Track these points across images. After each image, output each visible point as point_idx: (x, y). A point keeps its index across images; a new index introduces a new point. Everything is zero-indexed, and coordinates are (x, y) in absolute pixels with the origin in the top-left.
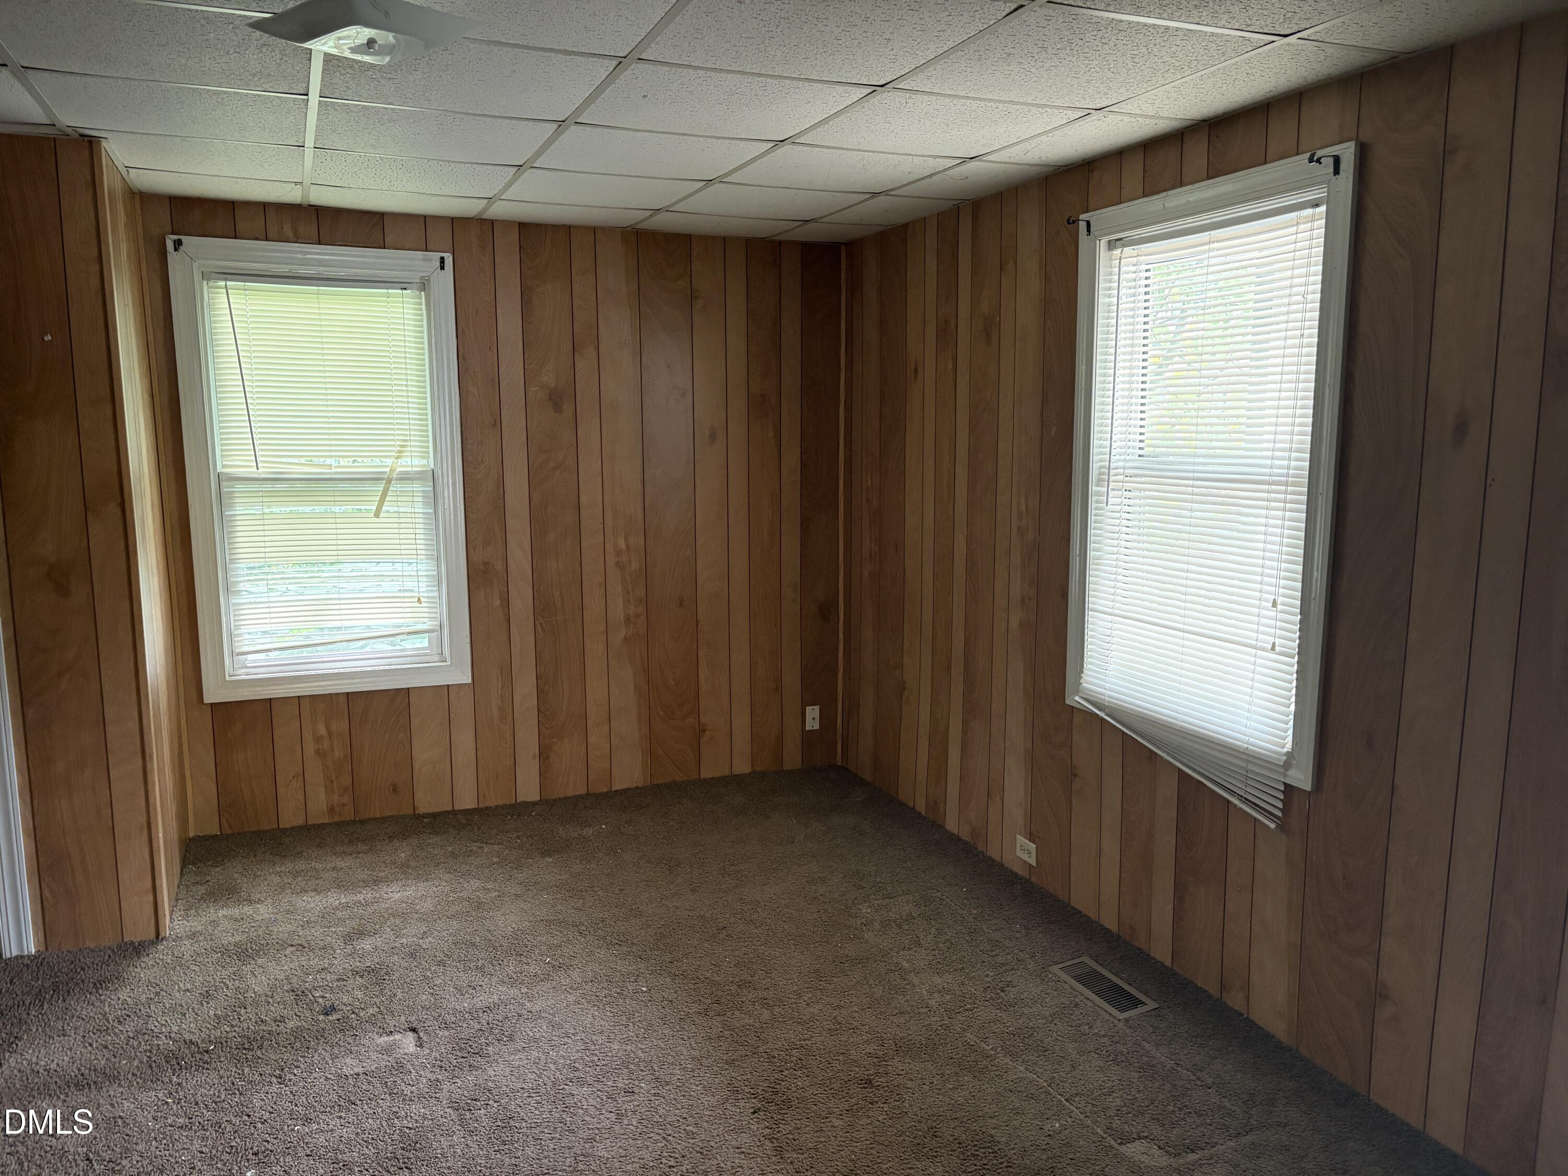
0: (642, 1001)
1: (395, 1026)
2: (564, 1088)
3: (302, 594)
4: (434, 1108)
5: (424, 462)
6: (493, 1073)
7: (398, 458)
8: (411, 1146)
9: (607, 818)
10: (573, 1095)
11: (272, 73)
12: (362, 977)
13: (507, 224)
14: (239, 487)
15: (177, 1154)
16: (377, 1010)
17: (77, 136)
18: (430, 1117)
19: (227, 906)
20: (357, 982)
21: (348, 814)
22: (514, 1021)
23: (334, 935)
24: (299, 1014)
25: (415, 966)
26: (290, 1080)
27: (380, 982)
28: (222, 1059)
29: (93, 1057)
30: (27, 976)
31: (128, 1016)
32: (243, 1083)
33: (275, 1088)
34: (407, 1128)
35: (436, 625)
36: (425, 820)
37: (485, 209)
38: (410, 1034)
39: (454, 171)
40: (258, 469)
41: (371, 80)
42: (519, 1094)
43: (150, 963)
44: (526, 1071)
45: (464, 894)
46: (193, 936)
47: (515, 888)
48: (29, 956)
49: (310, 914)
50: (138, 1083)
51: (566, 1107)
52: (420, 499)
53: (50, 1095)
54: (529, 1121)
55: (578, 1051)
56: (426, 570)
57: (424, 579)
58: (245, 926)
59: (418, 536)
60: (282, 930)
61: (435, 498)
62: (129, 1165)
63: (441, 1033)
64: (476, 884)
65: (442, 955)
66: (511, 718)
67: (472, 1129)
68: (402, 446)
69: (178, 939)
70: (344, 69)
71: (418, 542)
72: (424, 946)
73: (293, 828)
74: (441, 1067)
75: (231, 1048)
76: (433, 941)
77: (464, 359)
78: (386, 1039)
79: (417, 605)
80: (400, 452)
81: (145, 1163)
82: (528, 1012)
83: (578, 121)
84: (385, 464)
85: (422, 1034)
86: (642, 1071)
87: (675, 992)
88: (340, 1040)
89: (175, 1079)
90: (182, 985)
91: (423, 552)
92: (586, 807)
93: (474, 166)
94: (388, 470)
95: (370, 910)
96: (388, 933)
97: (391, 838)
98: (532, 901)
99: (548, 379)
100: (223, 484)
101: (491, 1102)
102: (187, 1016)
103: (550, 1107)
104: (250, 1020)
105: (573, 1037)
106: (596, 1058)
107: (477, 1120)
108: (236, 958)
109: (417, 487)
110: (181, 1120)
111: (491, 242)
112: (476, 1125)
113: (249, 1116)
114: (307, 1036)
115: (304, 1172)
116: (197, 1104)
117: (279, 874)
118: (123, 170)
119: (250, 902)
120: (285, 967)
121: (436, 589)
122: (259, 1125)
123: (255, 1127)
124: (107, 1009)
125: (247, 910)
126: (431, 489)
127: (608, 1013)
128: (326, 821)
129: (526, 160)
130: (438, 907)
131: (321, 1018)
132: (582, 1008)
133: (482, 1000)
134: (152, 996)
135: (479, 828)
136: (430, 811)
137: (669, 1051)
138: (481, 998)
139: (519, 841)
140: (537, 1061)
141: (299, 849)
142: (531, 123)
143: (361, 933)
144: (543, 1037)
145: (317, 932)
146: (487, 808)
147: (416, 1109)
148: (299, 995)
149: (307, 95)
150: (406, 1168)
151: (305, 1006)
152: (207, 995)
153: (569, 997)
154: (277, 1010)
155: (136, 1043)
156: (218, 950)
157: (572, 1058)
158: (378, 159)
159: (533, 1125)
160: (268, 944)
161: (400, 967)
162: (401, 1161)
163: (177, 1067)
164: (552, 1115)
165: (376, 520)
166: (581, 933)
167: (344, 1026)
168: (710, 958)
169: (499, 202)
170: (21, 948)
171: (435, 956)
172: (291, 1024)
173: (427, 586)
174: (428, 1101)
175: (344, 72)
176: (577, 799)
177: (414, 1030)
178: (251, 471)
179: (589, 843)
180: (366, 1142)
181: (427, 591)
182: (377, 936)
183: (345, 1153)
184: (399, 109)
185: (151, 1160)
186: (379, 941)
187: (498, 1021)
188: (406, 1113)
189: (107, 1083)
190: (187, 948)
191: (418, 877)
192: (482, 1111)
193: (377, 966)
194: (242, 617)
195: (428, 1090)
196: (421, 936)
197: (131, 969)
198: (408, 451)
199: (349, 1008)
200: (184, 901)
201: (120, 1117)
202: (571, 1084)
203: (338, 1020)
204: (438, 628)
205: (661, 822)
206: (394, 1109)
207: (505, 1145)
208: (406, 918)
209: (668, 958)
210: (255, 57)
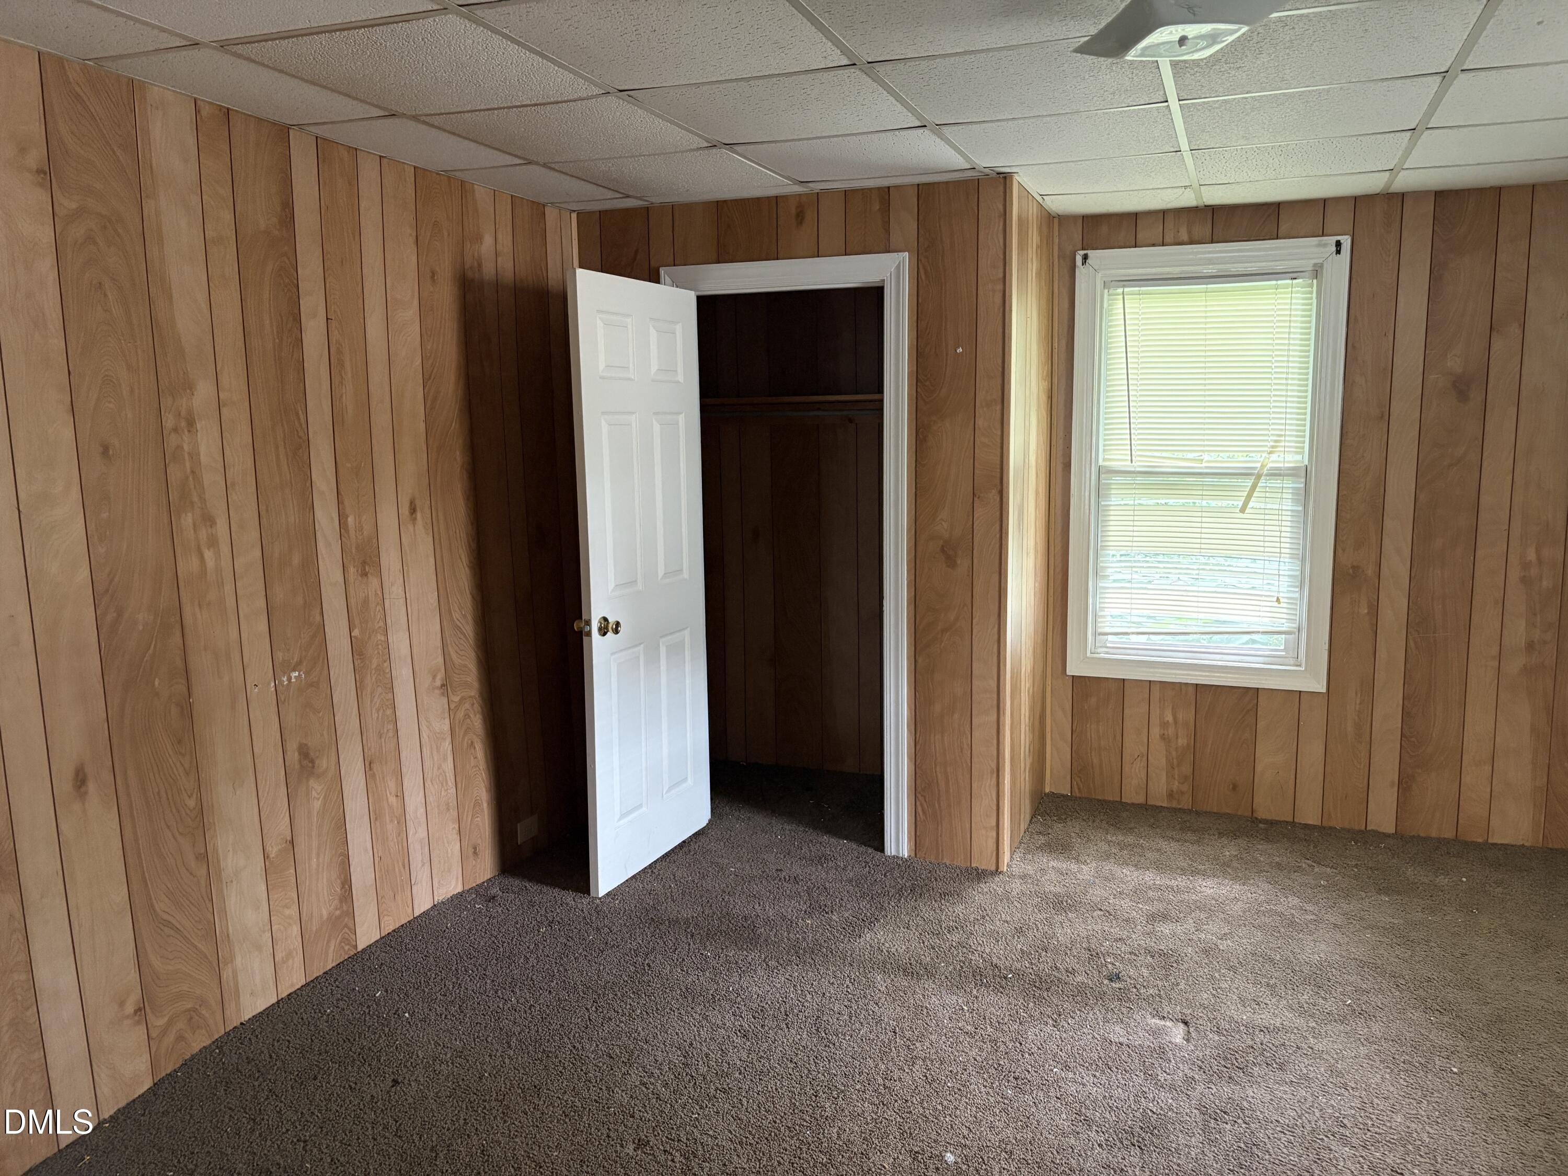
0: (1448, 1082)
1: (1169, 1012)
2: (1322, 1139)
3: (1192, 585)
4: (1182, 1103)
5: (1299, 457)
6: (1252, 1094)
7: (1271, 453)
8: (1151, 1129)
9: (1472, 870)
10: (1331, 1150)
11: (1129, 89)
12: (1152, 957)
13: (1418, 195)
14: (1118, 479)
15: (957, 1054)
16: (1157, 992)
17: (995, 175)
18: (1175, 1110)
19: (1058, 859)
20: (1147, 961)
21: (1186, 803)
22: (1291, 1052)
23: (1140, 912)
24: (1089, 972)
25: (1206, 963)
26: (1063, 1027)
27: (1167, 967)
28: (1015, 989)
29: (922, 953)
30: (896, 873)
31: (957, 928)
32: (1025, 1015)
33: (1049, 1029)
34: (1151, 1110)
35: (1295, 628)
36: (1261, 825)
37: (1390, 183)
38: (1182, 1026)
39: (1339, 147)
40: (1132, 462)
41: (1221, 74)
42: (1272, 1125)
43: (985, 890)
44: (1288, 1106)
45: (1279, 908)
46: (1024, 877)
47: (1336, 918)
48: (902, 858)
49: (1124, 886)
50: (947, 985)
51: (1319, 1159)
52: (1290, 496)
53: (884, 972)
54: (1274, 1156)
55: (1351, 1108)
56: (1289, 570)
57: (1286, 579)
58: (1067, 881)
59: (1283, 534)
60: (1097, 893)
61: (1305, 496)
62: (920, 1048)
63: (1211, 1036)
64: (1295, 901)
65: (1236, 961)
66: (1368, 739)
67: (1212, 1138)
68: (1276, 441)
69: (1012, 876)
70: (1192, 69)
71: (1283, 540)
72: (1221, 947)
73: (1133, 804)
74: (1201, 1068)
75: (1025, 981)
76: (1231, 944)
77: (1354, 347)
78: (1158, 1022)
79: (1276, 604)
80: (1273, 447)
81: (932, 1051)
82: (1309, 1047)
83: (1465, 68)
84: (1257, 460)
85: (1192, 1030)
86: (1421, 1156)
87: (1494, 1087)
88: (1115, 1008)
89: (975, 992)
90: (1003, 916)
91: (1287, 551)
92: (1448, 853)
93: (1360, 138)
94: (1259, 465)
95: (1179, 897)
96: (1190, 925)
97: (1221, 835)
98: (1351, 936)
99: (1454, 363)
100: (1102, 476)
101: (1240, 1121)
102: (1000, 943)
103: (1301, 1151)
104: (1048, 963)
105: (1351, 1091)
106: (1370, 1123)
107: (1220, 1132)
108: (1051, 906)
109: (1289, 483)
110: (969, 1028)
111: (1399, 218)
112: (1217, 1136)
113: (1021, 1044)
114: (1089, 994)
115: (1050, 1110)
116: (984, 1018)
117: (1109, 842)
118: (1039, 198)
119: (1078, 861)
120: (1089, 927)
121: (1297, 590)
122: (1027, 1055)
123: (1023, 1056)
124: (943, 917)
125: (1074, 867)
126: (1302, 485)
127: (1402, 1081)
128: (1165, 805)
129: (1417, 122)
130: (1247, 913)
131: (1106, 982)
132: (1372, 1065)
133: (1264, 1018)
134: (979, 918)
135: (1315, 847)
136: (1269, 818)
137: (1463, 1147)
138: (1263, 1016)
139: (1356, 870)
140: (1303, 1101)
141: (1132, 825)
142: (1408, 81)
143: (1164, 917)
144: (1317, 1078)
145: (1126, 903)
146: (1331, 828)
147: (1166, 1098)
148: (1094, 955)
149: (1167, 101)
150: (1139, 1147)
151: (1095, 966)
152: (1020, 931)
153: (1362, 1048)
154: (1071, 962)
155: (955, 952)
156: (1040, 895)
157: (1342, 1112)
158: (1256, 149)
159: (1277, 1162)
160: (1081, 902)
161: (1191, 959)
162: (1136, 1138)
163: (979, 982)
164: (1300, 1160)
165: (1241, 515)
166: (1398, 986)
167: (1123, 996)
168: (1554, 1063)
169: (1403, 173)
170: (898, 851)
171: (1229, 960)
172: (1079, 979)
173: (1289, 586)
174: (1178, 1094)
175: (1192, 72)
176: (1441, 842)
177: (1186, 1023)
178: (1125, 465)
179: (1440, 893)
180: (1110, 1107)
181: (1288, 592)
182: (1178, 924)
183: (1089, 1109)
184: (1259, 96)
185: (937, 1051)
186: (1179, 929)
187: (1273, 1044)
188: (1154, 1097)
189: (926, 977)
190: (1017, 886)
191: (1235, 879)
192: (1228, 1127)
193: (1170, 952)
194: (1107, 600)
195: (1182, 1085)
196: (1220, 937)
197: (970, 890)
198: (1282, 446)
199: (1132, 982)
200: (1026, 846)
201: (926, 1008)
202: (1332, 1138)
203: (1120, 989)
204: (1296, 631)
205: (1542, 891)
206: (1144, 1089)
207: (1242, 1168)
208: (1211, 915)
209: (1498, 1045)
210: (1108, 76)
